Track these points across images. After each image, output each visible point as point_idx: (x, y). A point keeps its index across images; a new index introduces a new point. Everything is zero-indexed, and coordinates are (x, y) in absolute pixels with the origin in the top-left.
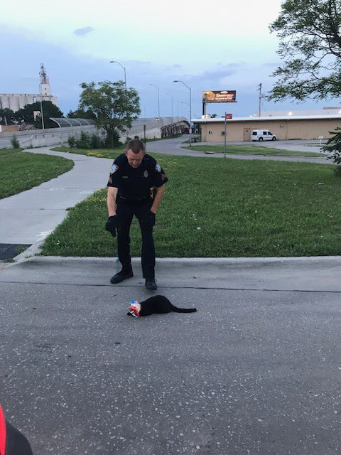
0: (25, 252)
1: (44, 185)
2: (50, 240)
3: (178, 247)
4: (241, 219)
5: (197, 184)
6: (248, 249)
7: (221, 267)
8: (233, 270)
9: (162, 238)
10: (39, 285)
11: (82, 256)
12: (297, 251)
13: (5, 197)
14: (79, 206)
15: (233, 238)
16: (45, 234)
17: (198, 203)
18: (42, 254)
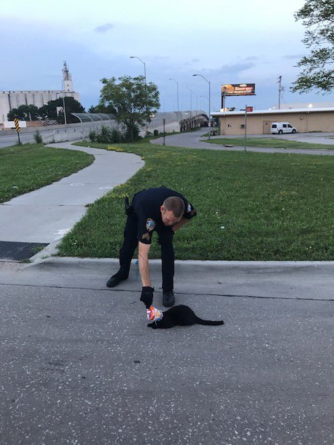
0: (42, 251)
1: (64, 180)
2: (67, 239)
3: (201, 249)
4: (266, 218)
5: (219, 178)
6: (277, 252)
7: (249, 271)
8: (261, 275)
9: (184, 238)
10: (55, 289)
11: (100, 257)
12: (331, 254)
13: (25, 192)
14: (98, 202)
15: (260, 239)
16: (63, 232)
17: (221, 200)
18: (59, 255)
